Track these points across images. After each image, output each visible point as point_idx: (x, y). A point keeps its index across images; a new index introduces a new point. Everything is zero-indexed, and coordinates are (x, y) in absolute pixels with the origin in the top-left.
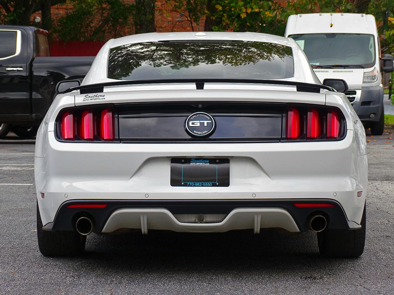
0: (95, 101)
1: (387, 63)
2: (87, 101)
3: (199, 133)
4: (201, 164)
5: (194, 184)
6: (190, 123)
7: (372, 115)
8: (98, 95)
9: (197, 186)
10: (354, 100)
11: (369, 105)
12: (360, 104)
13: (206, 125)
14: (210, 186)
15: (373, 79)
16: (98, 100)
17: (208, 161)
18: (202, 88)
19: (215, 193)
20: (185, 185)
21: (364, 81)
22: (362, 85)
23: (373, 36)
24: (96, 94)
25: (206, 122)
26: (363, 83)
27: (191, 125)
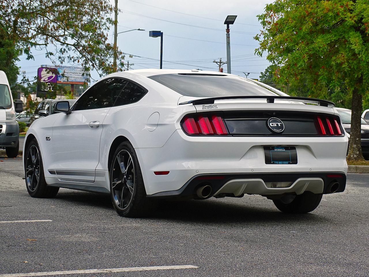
0: (211, 109)
1: (19, 105)
2: (206, 109)
3: (277, 130)
4: (281, 150)
5: (278, 162)
6: (271, 124)
7: (13, 143)
8: (212, 106)
9: (280, 164)
10: (1, 132)
11: (12, 136)
12: (6, 135)
13: (279, 125)
14: (287, 164)
15: (12, 117)
16: (213, 109)
17: (284, 148)
18: (273, 102)
19: (291, 168)
20: (273, 163)
21: (7, 118)
22: (6, 121)
23: (7, 86)
24: (210, 105)
25: (279, 124)
26: (6, 120)
27: (271, 125)
